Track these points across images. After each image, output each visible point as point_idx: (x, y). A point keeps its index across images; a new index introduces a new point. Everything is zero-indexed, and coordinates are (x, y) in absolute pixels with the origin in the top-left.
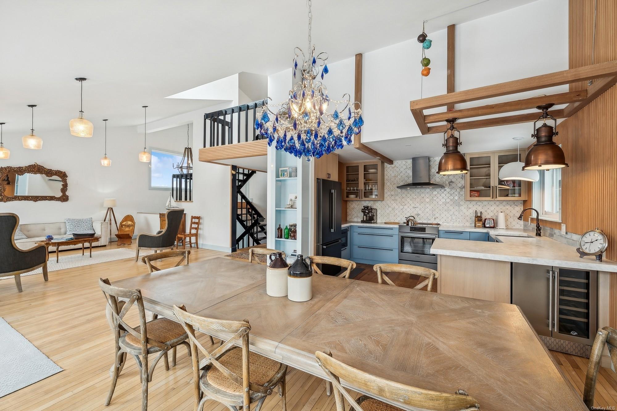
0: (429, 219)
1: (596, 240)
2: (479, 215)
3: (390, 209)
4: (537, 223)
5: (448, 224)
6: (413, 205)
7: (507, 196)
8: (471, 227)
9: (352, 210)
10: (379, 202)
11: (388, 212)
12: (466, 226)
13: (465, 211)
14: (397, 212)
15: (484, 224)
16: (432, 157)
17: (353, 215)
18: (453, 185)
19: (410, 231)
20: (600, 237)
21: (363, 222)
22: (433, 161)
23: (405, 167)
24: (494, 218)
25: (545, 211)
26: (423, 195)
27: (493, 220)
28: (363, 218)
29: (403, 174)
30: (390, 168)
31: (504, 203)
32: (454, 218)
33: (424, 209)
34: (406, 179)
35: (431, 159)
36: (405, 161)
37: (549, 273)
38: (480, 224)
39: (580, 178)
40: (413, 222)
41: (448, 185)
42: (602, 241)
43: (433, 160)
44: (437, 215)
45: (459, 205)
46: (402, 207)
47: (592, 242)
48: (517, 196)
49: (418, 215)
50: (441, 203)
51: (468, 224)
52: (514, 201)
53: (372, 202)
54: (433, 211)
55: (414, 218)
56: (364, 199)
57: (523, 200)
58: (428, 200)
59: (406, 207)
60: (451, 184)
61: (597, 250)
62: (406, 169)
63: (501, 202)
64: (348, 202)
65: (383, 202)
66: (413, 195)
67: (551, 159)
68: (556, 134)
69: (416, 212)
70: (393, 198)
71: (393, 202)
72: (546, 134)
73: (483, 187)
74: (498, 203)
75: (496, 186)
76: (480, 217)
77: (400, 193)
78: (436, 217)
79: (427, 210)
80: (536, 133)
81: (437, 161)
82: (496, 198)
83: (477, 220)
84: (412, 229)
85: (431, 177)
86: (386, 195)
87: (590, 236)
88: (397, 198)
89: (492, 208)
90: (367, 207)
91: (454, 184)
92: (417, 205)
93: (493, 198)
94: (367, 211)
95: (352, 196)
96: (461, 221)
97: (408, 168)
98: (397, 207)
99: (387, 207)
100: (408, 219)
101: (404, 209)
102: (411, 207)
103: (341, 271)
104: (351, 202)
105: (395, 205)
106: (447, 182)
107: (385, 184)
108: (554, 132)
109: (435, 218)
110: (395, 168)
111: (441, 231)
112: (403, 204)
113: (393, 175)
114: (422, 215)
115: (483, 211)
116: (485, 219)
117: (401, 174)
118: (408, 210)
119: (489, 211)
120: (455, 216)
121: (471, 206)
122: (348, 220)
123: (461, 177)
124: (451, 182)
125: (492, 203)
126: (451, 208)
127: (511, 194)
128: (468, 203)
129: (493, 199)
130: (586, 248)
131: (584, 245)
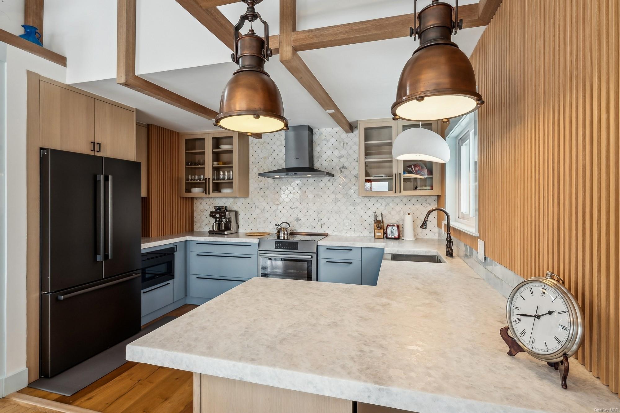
0: (313, 226)
1: (550, 313)
2: (379, 219)
3: (258, 211)
4: (448, 234)
5: (339, 234)
6: (290, 204)
7: (416, 188)
9: (202, 213)
10: (242, 200)
11: (255, 215)
12: (363, 237)
13: (362, 212)
14: (267, 215)
15: (385, 233)
16: (317, 128)
17: (202, 222)
18: (346, 172)
19: (275, 248)
20: (559, 304)
21: (212, 233)
22: (318, 135)
24: (400, 223)
25: (462, 212)
27: (398, 226)
28: (213, 226)
30: (258, 145)
31: (414, 200)
32: (347, 224)
33: (306, 211)
35: (315, 131)
38: (380, 233)
39: (508, 143)
40: (286, 233)
41: (339, 172)
42: (565, 319)
43: (318, 133)
44: (325, 220)
45: (354, 204)
46: (274, 208)
47: (538, 317)
48: (428, 190)
49: (298, 220)
50: (328, 200)
51: (366, 234)
52: (426, 197)
53: (231, 200)
54: (319, 213)
55: (289, 225)
56: (213, 194)
57: (438, 196)
58: (311, 196)
60: (343, 170)
61: (554, 347)
62: (280, 145)
63: (409, 198)
64: (195, 201)
65: (248, 200)
66: (290, 188)
67: (445, 81)
68: (458, 26)
69: (294, 216)
70: (262, 193)
71: (262, 200)
72: (437, 22)
73: (383, 175)
74: (405, 200)
75: (400, 174)
76: (381, 222)
77: (273, 185)
79: (311, 212)
80: (418, 25)
81: (323, 134)
82: (400, 192)
83: (376, 228)
84: (278, 245)
85: (315, 160)
86: (251, 189)
87: (532, 294)
88: (267, 192)
89: (398, 208)
90: (220, 208)
91: (347, 170)
92: (297, 204)
93: (396, 192)
94: (218, 216)
95: (196, 191)
96: (356, 229)
98: (267, 208)
99: (254, 207)
100: (279, 227)
101: (277, 211)
102: (287, 207)
103: (141, 333)
104: (200, 200)
105: (264, 204)
106: (338, 168)
107: (250, 170)
108: (454, 21)
109: (321, 225)
110: (265, 144)
111: (320, 247)
112: (277, 203)
113: (262, 155)
114: (303, 220)
115: (385, 213)
116: (388, 226)
117: (274, 155)
118: (284, 211)
119: (393, 213)
120: (349, 221)
121: (370, 205)
122: (195, 229)
123: (356, 160)
124: (343, 167)
125: (397, 200)
126: (343, 208)
127: (420, 186)
128: (366, 200)
129: (396, 194)
130: (523, 333)
131: (518, 321)
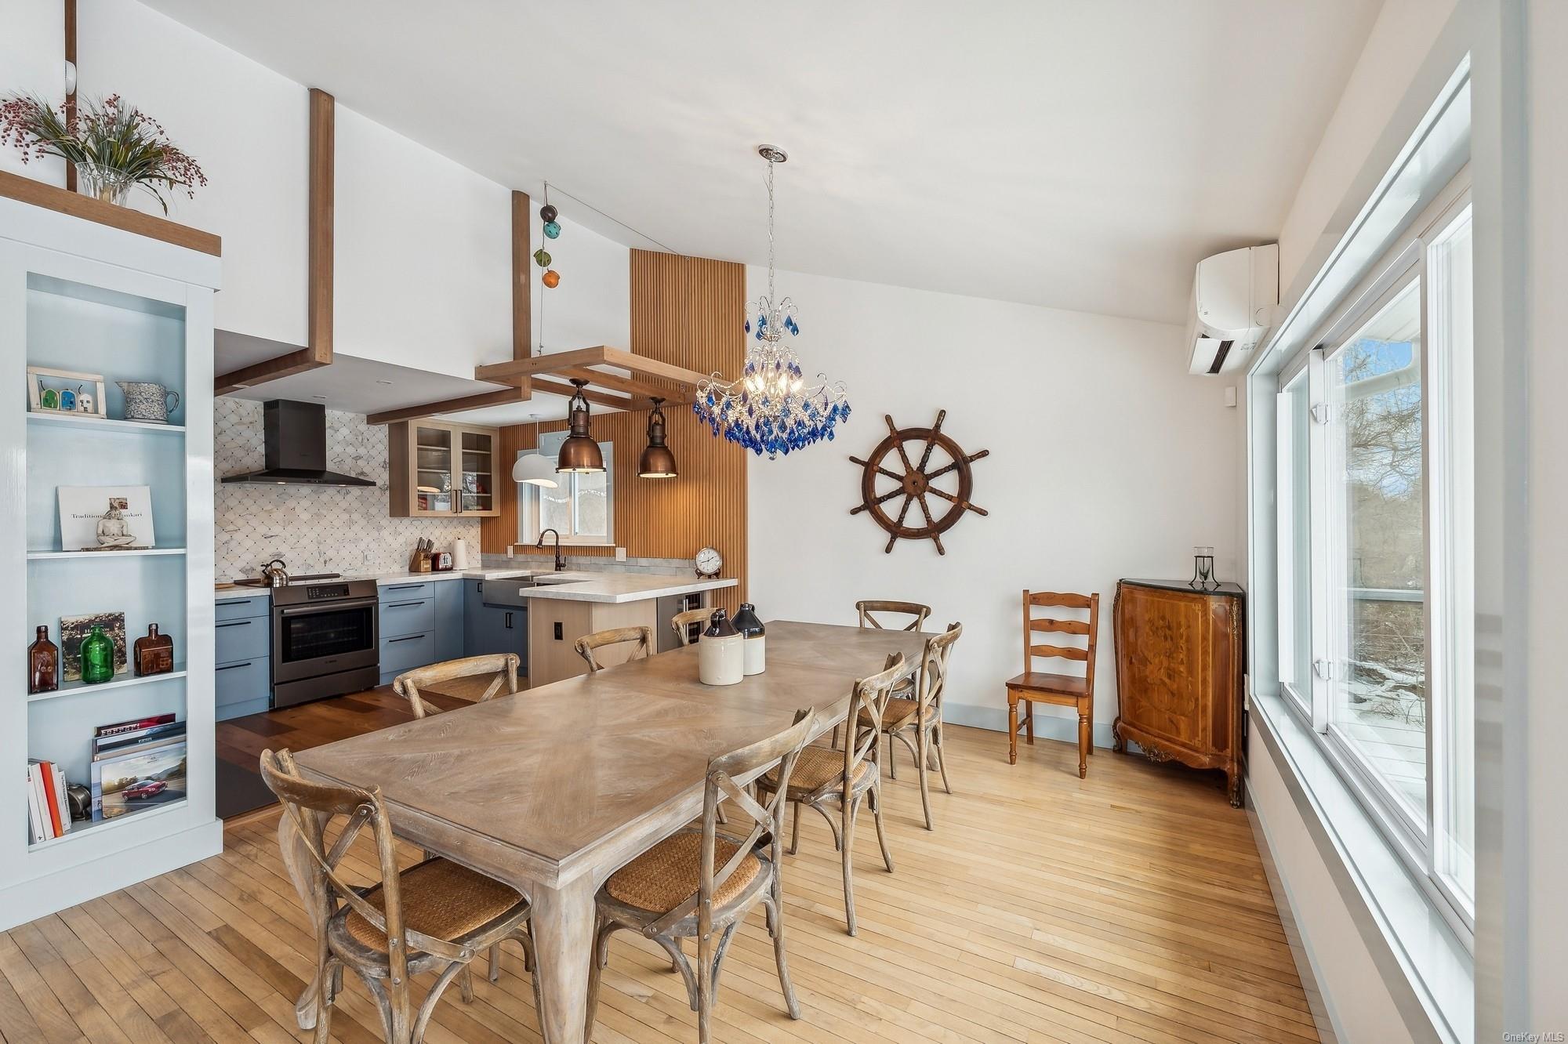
0: (309, 565)
5: (356, 573)
6: (263, 530)
8: (401, 574)
12: (394, 573)
13: (390, 539)
15: (436, 563)
20: (715, 554)
23: (234, 418)
24: (449, 551)
26: (291, 503)
27: (450, 554)
29: (230, 439)
31: (455, 522)
32: (368, 556)
33: (294, 541)
34: (240, 453)
36: (237, 400)
37: (682, 603)
38: (428, 565)
40: (284, 577)
44: (330, 553)
45: (379, 528)
50: (337, 523)
51: (396, 568)
54: (320, 543)
55: (283, 564)
58: (305, 516)
59: (238, 536)
62: (238, 423)
66: (262, 502)
69: (271, 550)
75: (461, 491)
78: (327, 559)
79: (304, 542)
83: (423, 558)
87: (705, 554)
89: (437, 532)
92: (276, 530)
96: (382, 563)
97: (244, 424)
100: (269, 569)
101: (233, 544)
102: (255, 536)
109: (325, 562)
111: (380, 587)
114: (290, 555)
116: (438, 554)
118: (248, 543)
119: (432, 538)
120: (371, 552)
121: (401, 527)
123: (382, 465)
124: (361, 473)
126: (362, 534)
128: (397, 521)
131: (700, 565)
